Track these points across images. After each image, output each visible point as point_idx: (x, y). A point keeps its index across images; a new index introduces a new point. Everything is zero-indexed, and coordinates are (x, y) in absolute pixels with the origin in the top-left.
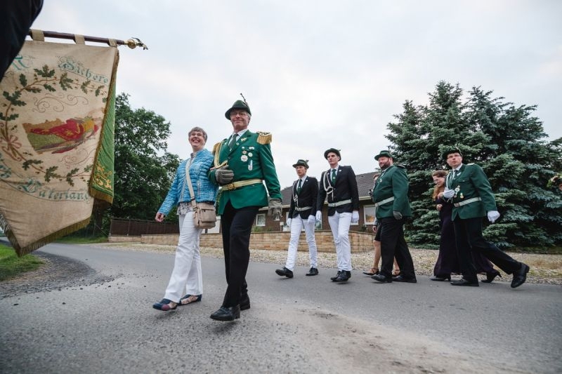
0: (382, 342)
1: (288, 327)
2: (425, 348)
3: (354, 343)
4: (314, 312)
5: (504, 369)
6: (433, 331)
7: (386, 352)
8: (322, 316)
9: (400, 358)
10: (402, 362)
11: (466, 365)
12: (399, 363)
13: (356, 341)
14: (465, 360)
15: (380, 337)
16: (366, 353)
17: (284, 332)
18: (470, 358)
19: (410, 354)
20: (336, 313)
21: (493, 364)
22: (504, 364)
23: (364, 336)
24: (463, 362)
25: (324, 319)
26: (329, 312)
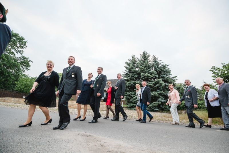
0: (106, 144)
1: (70, 141)
2: (120, 145)
3: (95, 145)
4: (83, 134)
5: (143, 151)
6: (125, 139)
7: (106, 147)
8: (86, 136)
9: (110, 149)
10: (111, 151)
11: (132, 150)
12: (110, 151)
13: (96, 144)
14: (132, 148)
15: (106, 142)
16: (99, 148)
17: (67, 143)
18: (134, 147)
19: (115, 148)
20: (92, 135)
21: (140, 149)
22: (143, 149)
23: (100, 142)
24: (131, 149)
25: (86, 137)
26: (89, 134)
